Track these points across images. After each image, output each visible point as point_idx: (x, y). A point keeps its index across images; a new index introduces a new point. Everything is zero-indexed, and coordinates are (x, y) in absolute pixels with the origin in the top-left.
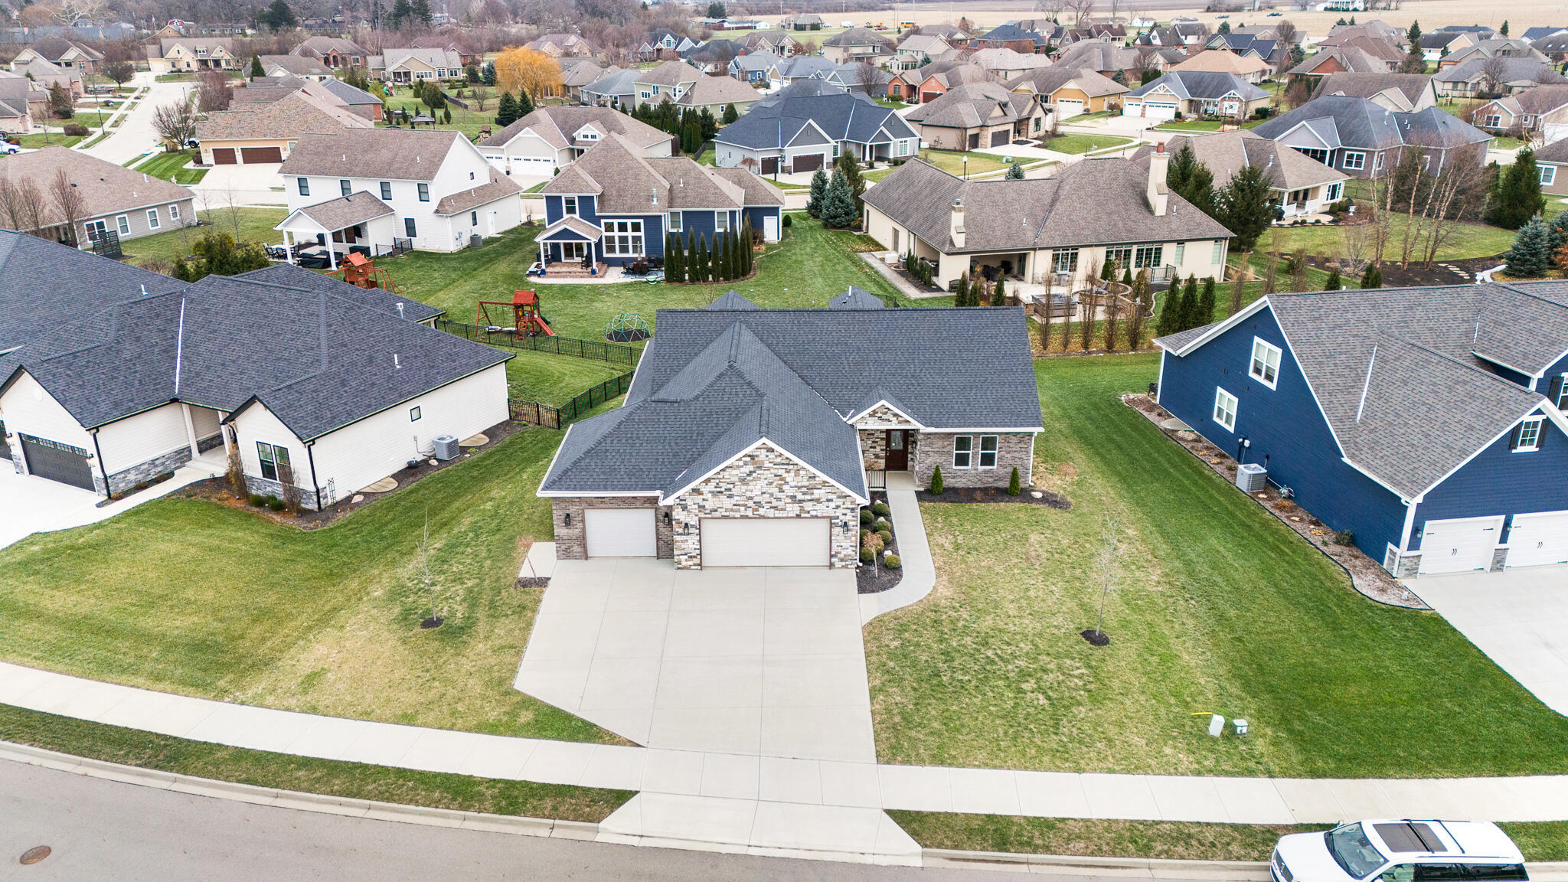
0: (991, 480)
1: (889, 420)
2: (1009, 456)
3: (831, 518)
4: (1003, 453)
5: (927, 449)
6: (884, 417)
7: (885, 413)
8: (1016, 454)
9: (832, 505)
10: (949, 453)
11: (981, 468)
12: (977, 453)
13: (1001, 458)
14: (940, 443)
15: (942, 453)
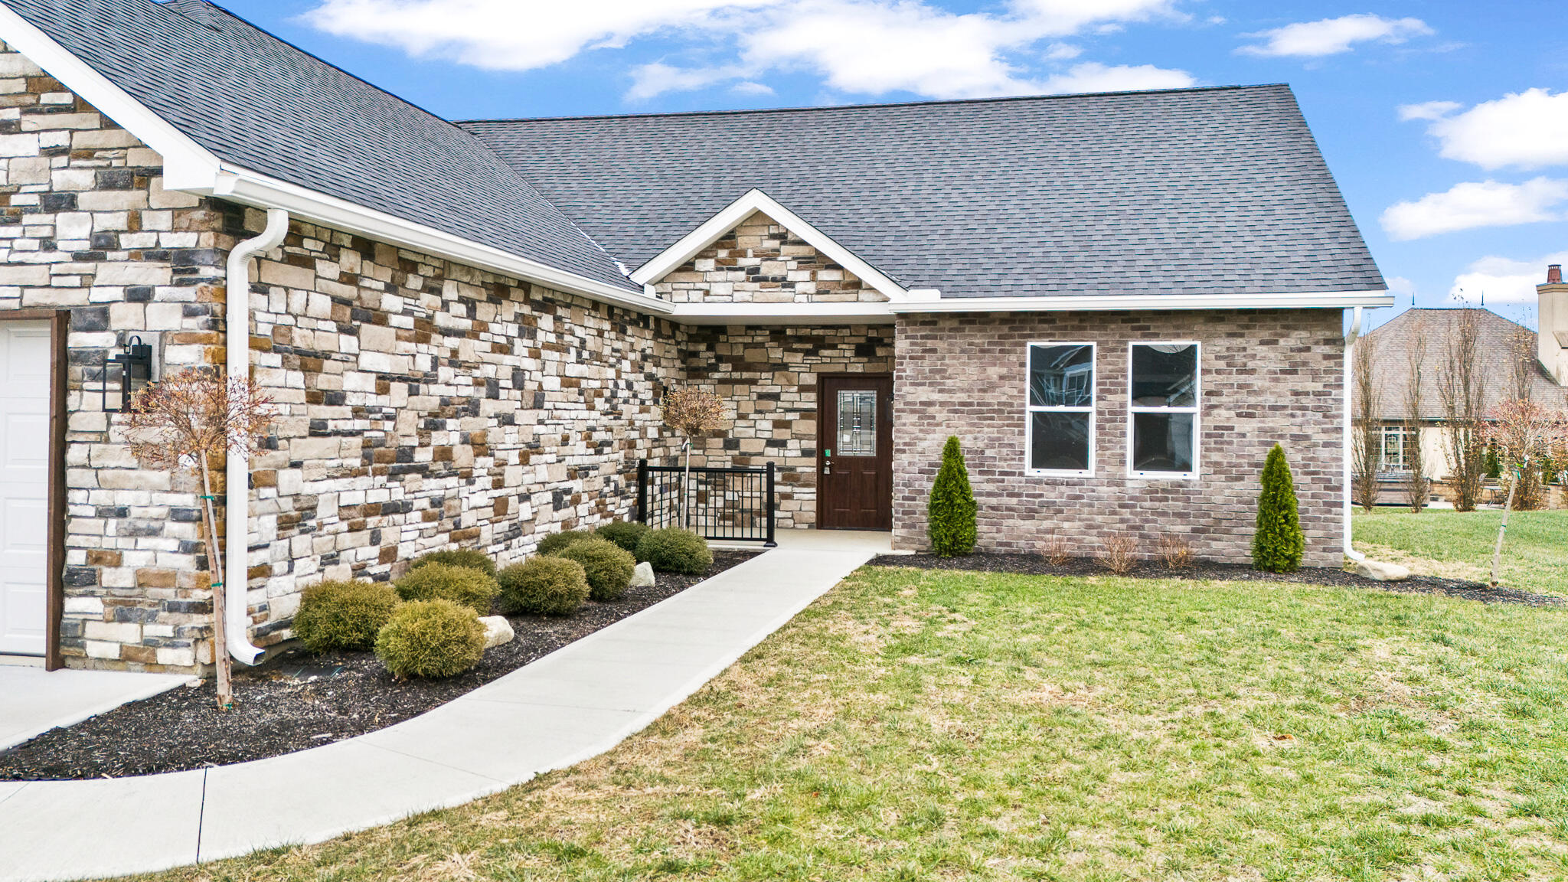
0: (1180, 528)
1: (785, 283)
2: (1248, 426)
3: (63, 320)
4: (1222, 416)
5: (924, 394)
6: (768, 269)
7: (771, 256)
8: (1278, 422)
9: (73, 230)
10: (1009, 413)
11: (1137, 479)
12: (1118, 414)
13: (1217, 435)
14: (973, 370)
15: (981, 413)
